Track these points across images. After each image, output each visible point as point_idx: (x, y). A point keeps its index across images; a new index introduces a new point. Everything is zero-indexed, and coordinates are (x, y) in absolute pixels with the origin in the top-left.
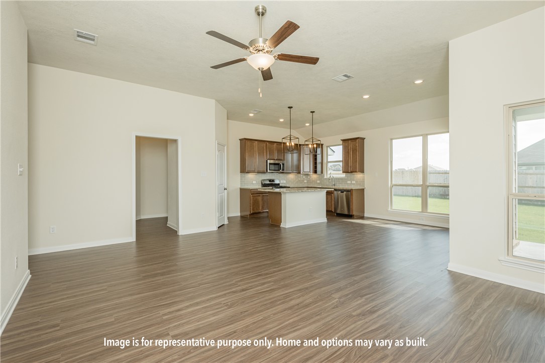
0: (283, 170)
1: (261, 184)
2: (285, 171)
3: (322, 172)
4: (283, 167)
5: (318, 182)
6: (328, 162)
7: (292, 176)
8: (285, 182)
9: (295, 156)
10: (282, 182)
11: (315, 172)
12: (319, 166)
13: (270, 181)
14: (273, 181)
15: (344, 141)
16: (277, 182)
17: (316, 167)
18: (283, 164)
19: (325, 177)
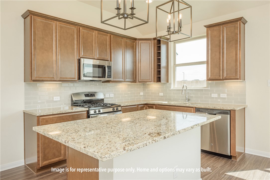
0: (110, 76)
1: (70, 102)
2: (111, 79)
3: (168, 81)
4: (110, 71)
5: (161, 94)
6: (176, 65)
7: (122, 87)
8: (112, 95)
9: (129, 56)
10: (107, 96)
11: (159, 80)
12: (163, 71)
13: (87, 95)
14: (92, 95)
15: (209, 27)
16: (100, 96)
17: (159, 72)
18: (109, 67)
19: (172, 88)
